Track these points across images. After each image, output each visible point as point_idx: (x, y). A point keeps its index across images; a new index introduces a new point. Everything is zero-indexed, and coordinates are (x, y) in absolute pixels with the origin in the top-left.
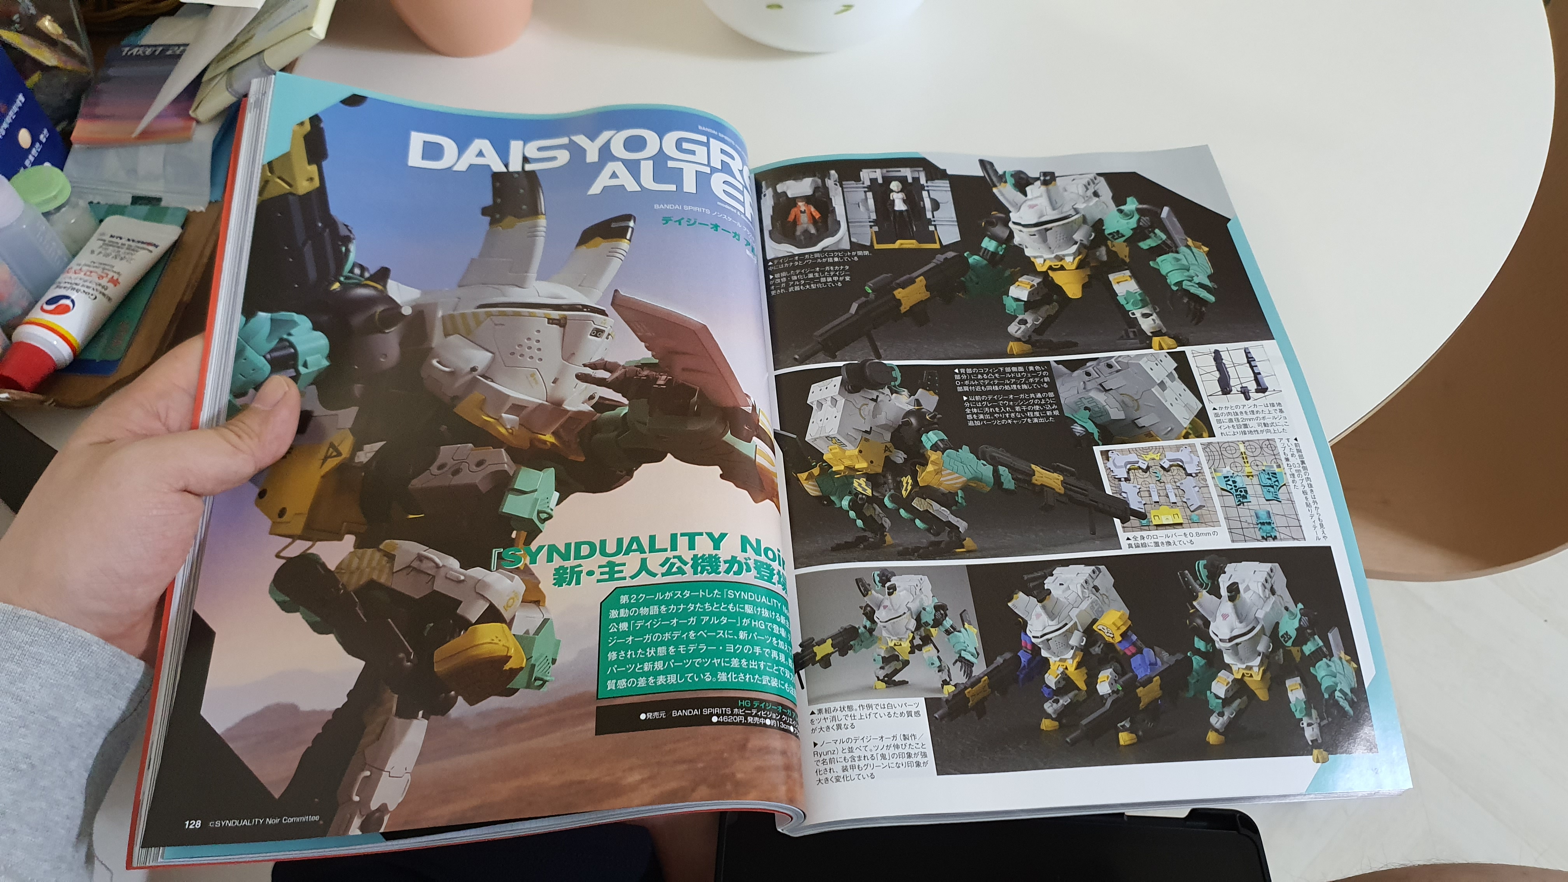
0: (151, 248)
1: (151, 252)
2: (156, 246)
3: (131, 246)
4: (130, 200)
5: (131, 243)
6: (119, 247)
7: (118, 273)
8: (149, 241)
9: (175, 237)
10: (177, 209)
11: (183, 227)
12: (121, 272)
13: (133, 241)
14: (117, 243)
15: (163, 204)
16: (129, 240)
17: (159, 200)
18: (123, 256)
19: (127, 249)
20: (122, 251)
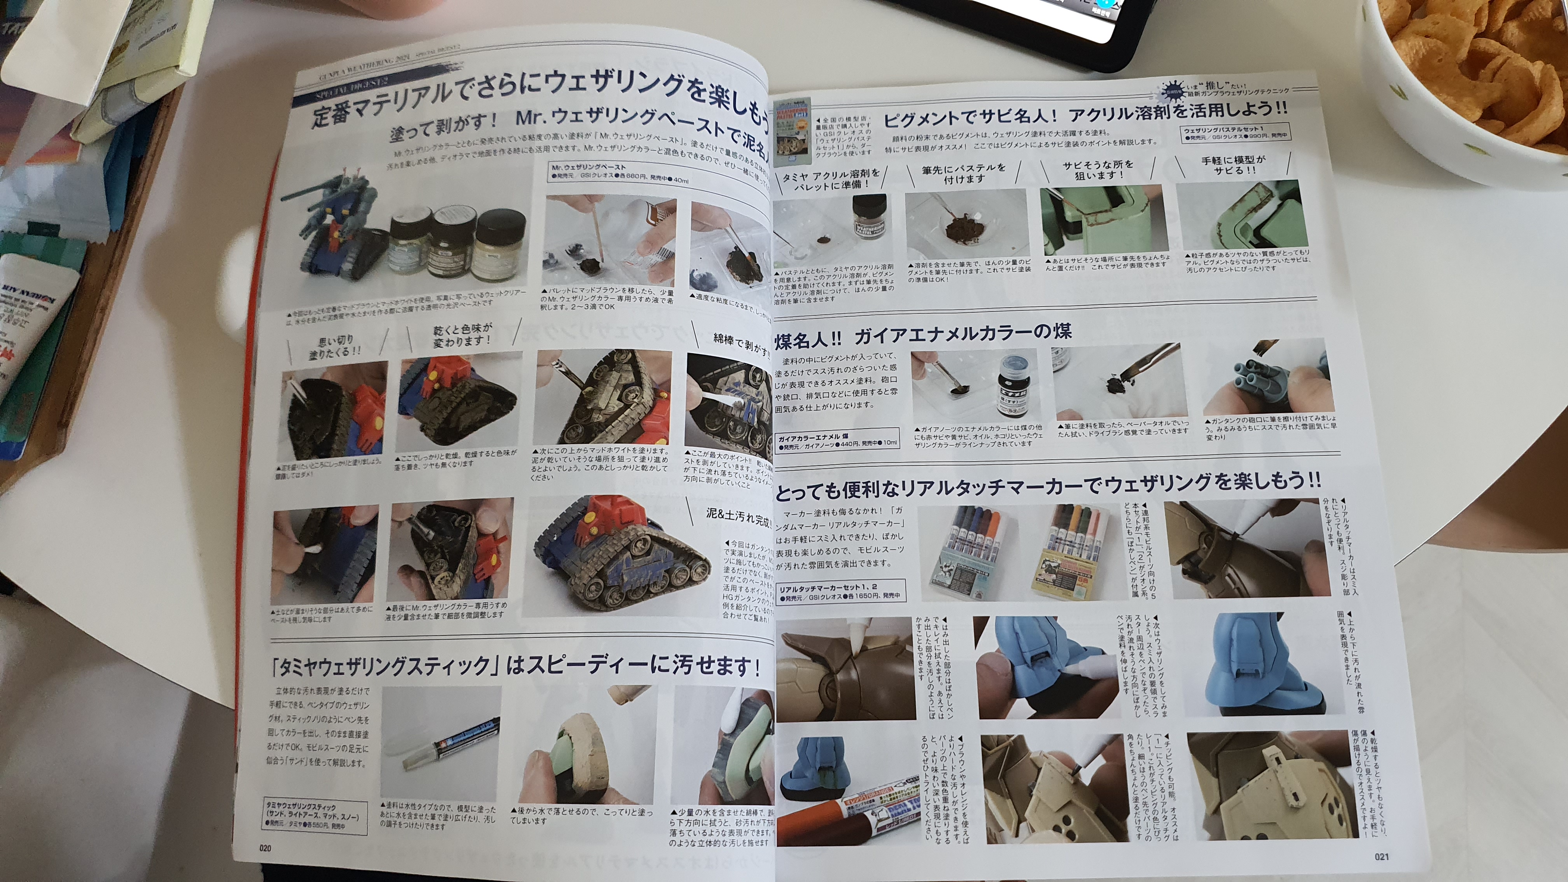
0: (46, 304)
1: (46, 309)
2: (52, 301)
3: (23, 301)
4: (26, 228)
5: (24, 297)
6: (12, 305)
7: (12, 343)
8: (44, 294)
9: (74, 287)
10: (76, 241)
11: (81, 272)
12: (14, 342)
13: (28, 293)
14: (11, 298)
15: (62, 234)
16: (23, 292)
17: (58, 227)
18: (16, 317)
19: (22, 307)
20: (16, 310)
